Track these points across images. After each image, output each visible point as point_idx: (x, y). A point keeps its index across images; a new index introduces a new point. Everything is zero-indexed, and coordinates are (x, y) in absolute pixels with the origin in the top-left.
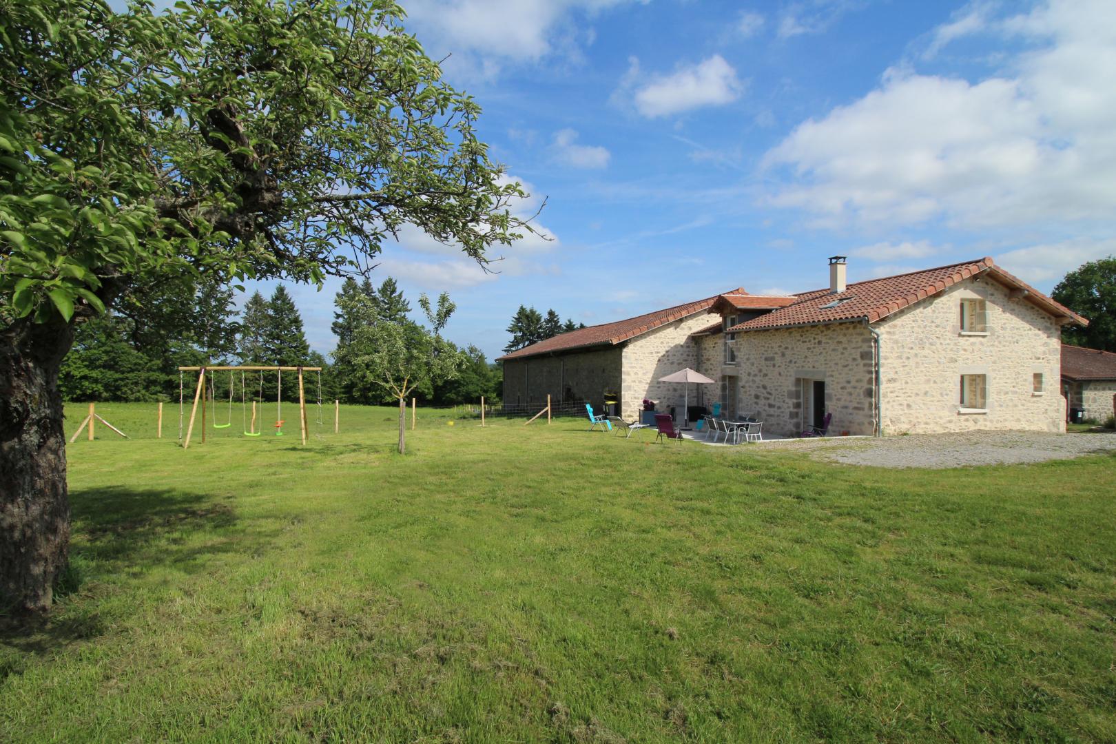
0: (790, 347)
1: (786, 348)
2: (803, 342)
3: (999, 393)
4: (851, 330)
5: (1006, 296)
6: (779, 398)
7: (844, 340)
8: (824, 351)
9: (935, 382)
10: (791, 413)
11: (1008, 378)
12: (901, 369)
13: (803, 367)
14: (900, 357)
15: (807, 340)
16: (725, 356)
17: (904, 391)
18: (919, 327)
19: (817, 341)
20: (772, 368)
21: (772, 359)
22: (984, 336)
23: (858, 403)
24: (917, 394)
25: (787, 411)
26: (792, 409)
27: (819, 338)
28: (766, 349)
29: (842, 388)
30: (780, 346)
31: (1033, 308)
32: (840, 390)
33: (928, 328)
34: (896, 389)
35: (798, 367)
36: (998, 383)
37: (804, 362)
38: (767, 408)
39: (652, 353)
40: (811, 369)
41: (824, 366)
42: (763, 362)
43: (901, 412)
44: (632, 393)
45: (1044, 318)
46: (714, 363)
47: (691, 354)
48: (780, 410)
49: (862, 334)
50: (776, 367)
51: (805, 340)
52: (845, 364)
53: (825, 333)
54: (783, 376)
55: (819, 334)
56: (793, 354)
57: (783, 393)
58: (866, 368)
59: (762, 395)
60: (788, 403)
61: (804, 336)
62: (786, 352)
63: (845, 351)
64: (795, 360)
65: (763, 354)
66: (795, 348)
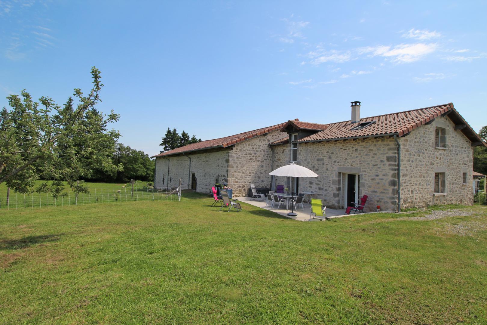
0: (334, 152)
1: (332, 153)
2: (344, 150)
3: (450, 184)
4: (380, 142)
5: (453, 127)
6: (326, 184)
7: (375, 148)
8: (360, 156)
9: (424, 177)
10: (334, 194)
11: (453, 175)
12: (409, 168)
13: (344, 165)
14: (409, 161)
15: (347, 148)
16: (290, 158)
17: (410, 182)
18: (418, 142)
19: (354, 149)
20: (322, 166)
21: (322, 160)
22: (444, 150)
23: (384, 189)
24: (416, 184)
25: (332, 193)
26: (335, 192)
27: (356, 147)
28: (318, 154)
29: (372, 179)
30: (328, 152)
31: (463, 136)
32: (370, 181)
33: (422, 143)
34: (407, 181)
35: (341, 165)
36: (450, 178)
37: (345, 162)
38: (317, 190)
39: (247, 154)
40: (350, 167)
41: (359, 165)
42: (316, 162)
43: (409, 196)
44: (234, 179)
45: (467, 142)
46: (283, 162)
47: (269, 156)
48: (326, 192)
49: (388, 145)
50: (325, 165)
51: (345, 148)
52: (375, 164)
53: (361, 144)
54: (330, 170)
55: (356, 145)
56: (337, 157)
57: (329, 181)
58: (390, 167)
59: (315, 182)
60: (332, 188)
61: (345, 146)
62: (332, 156)
63: (375, 156)
64: (338, 161)
65: (316, 157)
66: (338, 154)
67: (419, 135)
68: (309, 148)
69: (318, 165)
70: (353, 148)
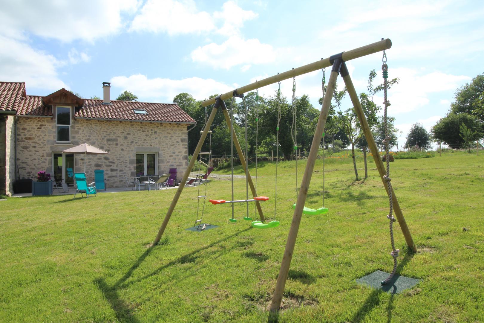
0: (131, 133)
1: (128, 134)
4: (176, 128)
6: (121, 165)
7: (172, 132)
8: (159, 137)
10: (132, 173)
13: (142, 145)
16: (55, 136)
19: (153, 131)
20: (114, 146)
21: (115, 140)
23: (180, 163)
25: (129, 172)
26: (133, 170)
27: (155, 130)
28: (108, 133)
29: (170, 156)
30: (123, 132)
32: (169, 157)
35: (139, 145)
37: (143, 142)
38: (109, 172)
41: (158, 145)
42: (105, 142)
48: (122, 172)
49: (182, 130)
50: (119, 145)
51: (144, 130)
52: (172, 144)
53: (159, 127)
54: (125, 151)
55: (154, 128)
56: (134, 138)
57: (125, 162)
58: (184, 146)
59: (104, 164)
60: (130, 167)
61: (143, 128)
62: (128, 136)
63: (172, 138)
64: (136, 141)
65: (105, 137)
66: (136, 134)
68: (94, 127)
69: (108, 146)
70: (152, 130)
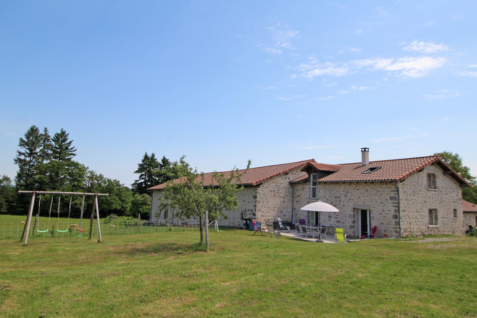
0: (350, 191)
1: (348, 192)
2: (358, 190)
3: (442, 218)
4: (384, 186)
5: (442, 173)
6: (343, 218)
7: (381, 190)
8: (370, 195)
9: (419, 212)
10: (350, 226)
11: (445, 211)
12: (407, 205)
13: (357, 202)
14: (406, 200)
15: (360, 189)
16: (310, 194)
17: (408, 216)
18: (413, 185)
19: (365, 190)
20: (339, 202)
21: (340, 197)
22: (436, 191)
23: (389, 222)
24: (413, 218)
25: (348, 225)
26: (351, 224)
27: (367, 188)
28: (335, 192)
29: (380, 214)
30: (344, 191)
31: (452, 179)
33: (416, 186)
34: (405, 215)
35: (355, 202)
36: (441, 213)
37: (358, 200)
38: (336, 223)
39: (271, 191)
40: (362, 203)
41: (369, 202)
42: (334, 199)
43: (408, 227)
44: (261, 213)
45: (455, 183)
46: (303, 198)
47: (289, 192)
48: (344, 224)
49: (391, 188)
50: (342, 202)
51: (358, 189)
52: (381, 202)
53: (370, 186)
54: (346, 206)
55: (366, 186)
56: (352, 195)
57: (345, 216)
58: (393, 205)
59: (333, 216)
60: (348, 221)
61: (358, 187)
62: (348, 194)
63: (381, 196)
64: (353, 199)
65: (333, 194)
66: (353, 193)
67: (413, 180)
68: (327, 187)
69: (335, 202)
70: (364, 188)
